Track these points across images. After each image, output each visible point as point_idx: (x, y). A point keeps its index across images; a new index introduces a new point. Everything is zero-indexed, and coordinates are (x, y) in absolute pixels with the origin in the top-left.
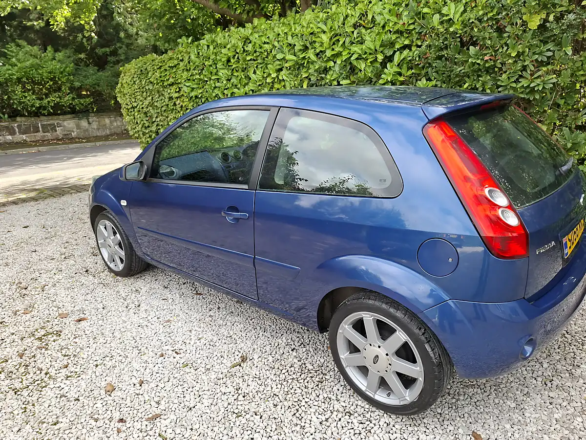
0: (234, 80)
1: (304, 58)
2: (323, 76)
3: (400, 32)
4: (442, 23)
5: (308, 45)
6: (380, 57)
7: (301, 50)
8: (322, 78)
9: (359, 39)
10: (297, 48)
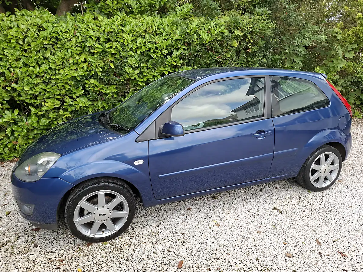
0: (23, 60)
1: (111, 47)
2: (126, 60)
3: (176, 40)
4: (197, 39)
5: (111, 38)
6: (166, 52)
7: (104, 42)
8: (125, 62)
9: (150, 40)
10: (102, 40)
